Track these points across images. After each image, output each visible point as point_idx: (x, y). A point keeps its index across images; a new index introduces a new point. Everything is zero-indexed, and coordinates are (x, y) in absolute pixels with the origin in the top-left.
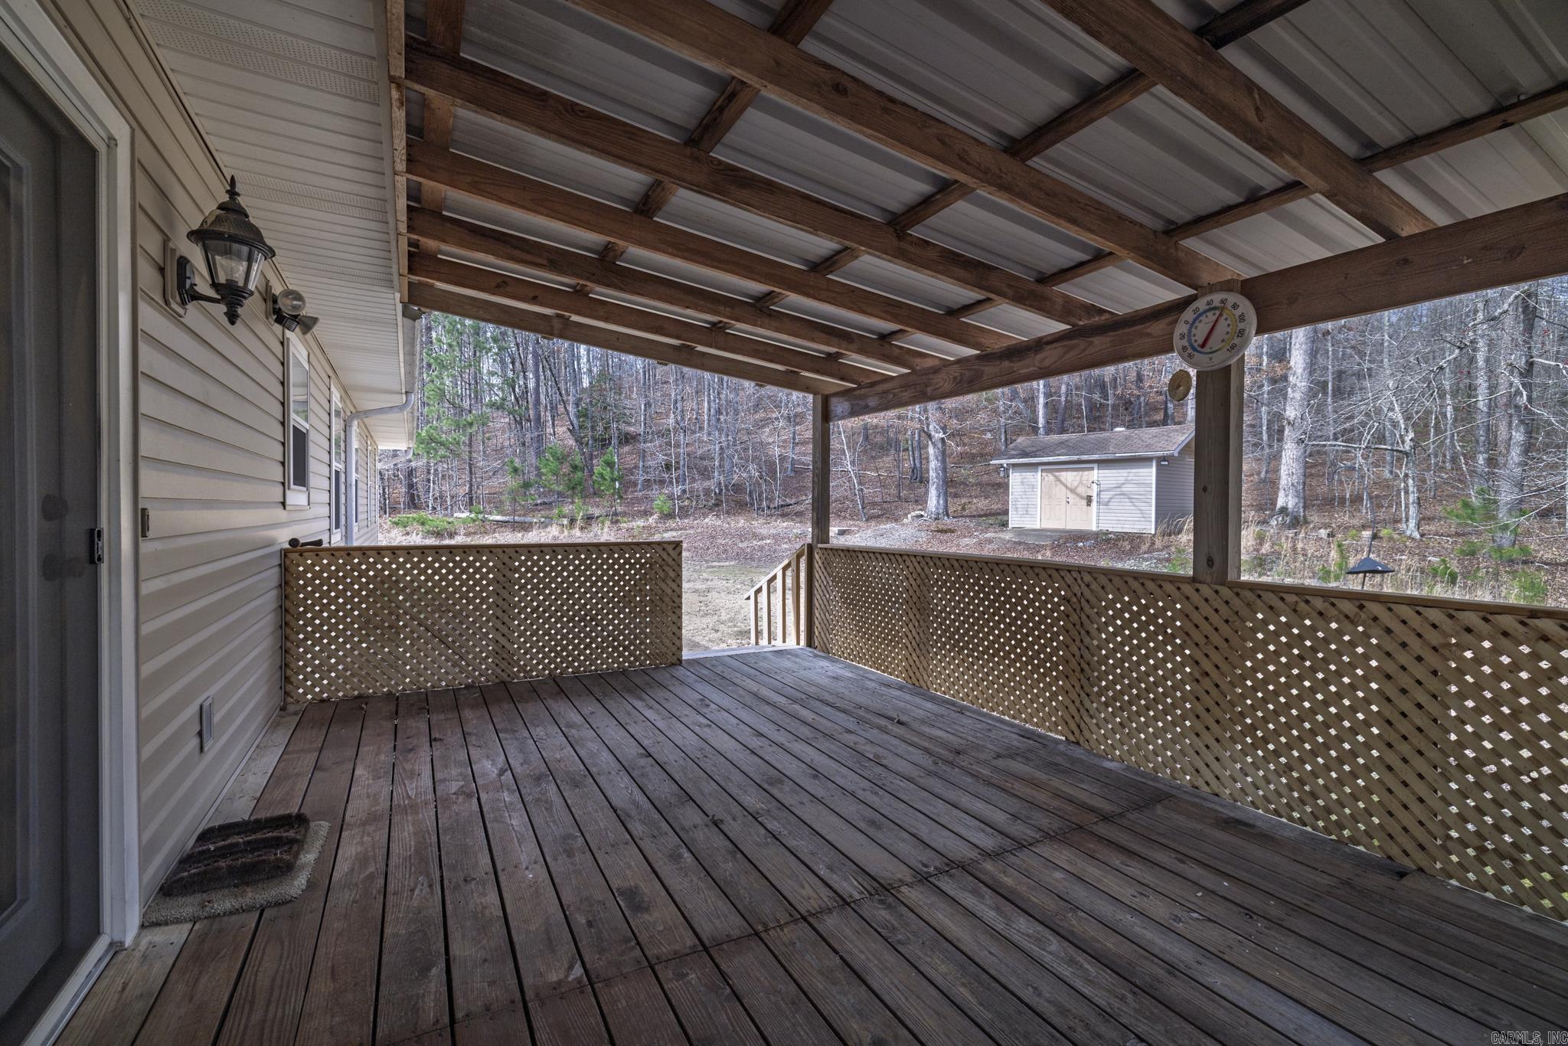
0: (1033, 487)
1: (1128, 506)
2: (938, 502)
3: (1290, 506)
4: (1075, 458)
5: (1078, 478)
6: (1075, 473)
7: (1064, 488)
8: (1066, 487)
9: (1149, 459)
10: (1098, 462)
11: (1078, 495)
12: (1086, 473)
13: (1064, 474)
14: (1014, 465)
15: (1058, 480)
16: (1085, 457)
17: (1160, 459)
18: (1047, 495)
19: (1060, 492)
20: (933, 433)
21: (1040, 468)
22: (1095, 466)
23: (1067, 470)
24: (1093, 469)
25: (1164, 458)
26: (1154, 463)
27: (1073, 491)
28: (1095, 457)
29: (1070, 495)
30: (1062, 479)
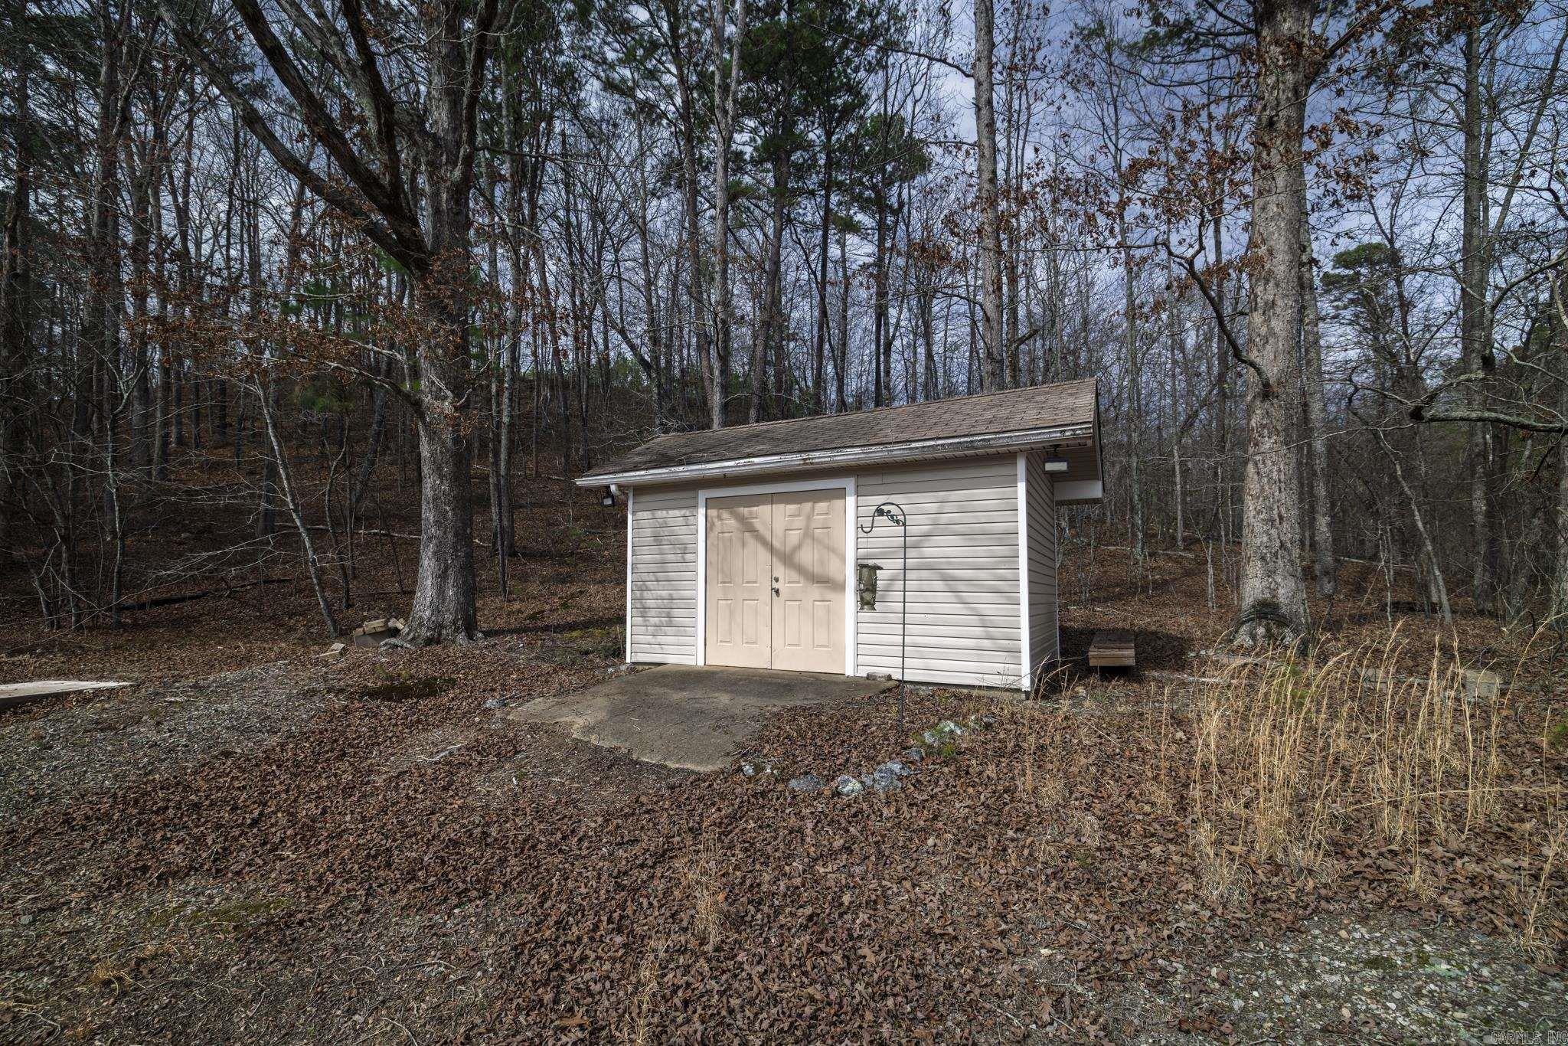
0: (685, 550)
1: (945, 604)
2: (441, 591)
3: (1283, 594)
4: (793, 460)
5: (799, 522)
6: (792, 508)
7: (763, 555)
8: (771, 549)
9: (1004, 458)
10: (865, 473)
11: (800, 570)
12: (822, 506)
13: (763, 511)
14: (641, 490)
15: (748, 527)
16: (820, 457)
17: (1039, 455)
18: (721, 573)
19: (756, 562)
20: (427, 399)
21: (703, 495)
22: (849, 483)
23: (772, 499)
24: (841, 493)
25: (1054, 451)
26: (1021, 467)
27: (787, 559)
28: (852, 455)
29: (780, 571)
30: (757, 524)
